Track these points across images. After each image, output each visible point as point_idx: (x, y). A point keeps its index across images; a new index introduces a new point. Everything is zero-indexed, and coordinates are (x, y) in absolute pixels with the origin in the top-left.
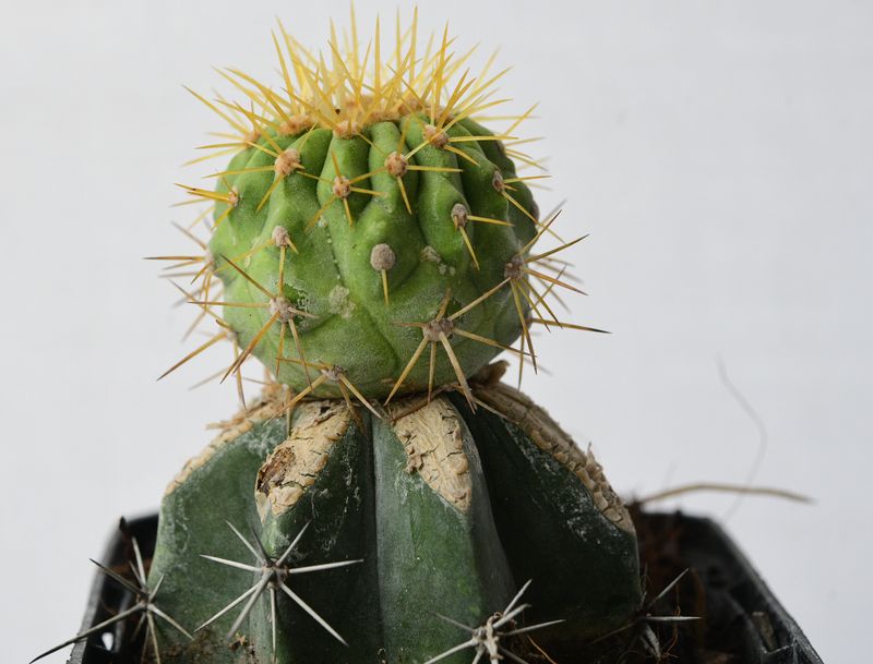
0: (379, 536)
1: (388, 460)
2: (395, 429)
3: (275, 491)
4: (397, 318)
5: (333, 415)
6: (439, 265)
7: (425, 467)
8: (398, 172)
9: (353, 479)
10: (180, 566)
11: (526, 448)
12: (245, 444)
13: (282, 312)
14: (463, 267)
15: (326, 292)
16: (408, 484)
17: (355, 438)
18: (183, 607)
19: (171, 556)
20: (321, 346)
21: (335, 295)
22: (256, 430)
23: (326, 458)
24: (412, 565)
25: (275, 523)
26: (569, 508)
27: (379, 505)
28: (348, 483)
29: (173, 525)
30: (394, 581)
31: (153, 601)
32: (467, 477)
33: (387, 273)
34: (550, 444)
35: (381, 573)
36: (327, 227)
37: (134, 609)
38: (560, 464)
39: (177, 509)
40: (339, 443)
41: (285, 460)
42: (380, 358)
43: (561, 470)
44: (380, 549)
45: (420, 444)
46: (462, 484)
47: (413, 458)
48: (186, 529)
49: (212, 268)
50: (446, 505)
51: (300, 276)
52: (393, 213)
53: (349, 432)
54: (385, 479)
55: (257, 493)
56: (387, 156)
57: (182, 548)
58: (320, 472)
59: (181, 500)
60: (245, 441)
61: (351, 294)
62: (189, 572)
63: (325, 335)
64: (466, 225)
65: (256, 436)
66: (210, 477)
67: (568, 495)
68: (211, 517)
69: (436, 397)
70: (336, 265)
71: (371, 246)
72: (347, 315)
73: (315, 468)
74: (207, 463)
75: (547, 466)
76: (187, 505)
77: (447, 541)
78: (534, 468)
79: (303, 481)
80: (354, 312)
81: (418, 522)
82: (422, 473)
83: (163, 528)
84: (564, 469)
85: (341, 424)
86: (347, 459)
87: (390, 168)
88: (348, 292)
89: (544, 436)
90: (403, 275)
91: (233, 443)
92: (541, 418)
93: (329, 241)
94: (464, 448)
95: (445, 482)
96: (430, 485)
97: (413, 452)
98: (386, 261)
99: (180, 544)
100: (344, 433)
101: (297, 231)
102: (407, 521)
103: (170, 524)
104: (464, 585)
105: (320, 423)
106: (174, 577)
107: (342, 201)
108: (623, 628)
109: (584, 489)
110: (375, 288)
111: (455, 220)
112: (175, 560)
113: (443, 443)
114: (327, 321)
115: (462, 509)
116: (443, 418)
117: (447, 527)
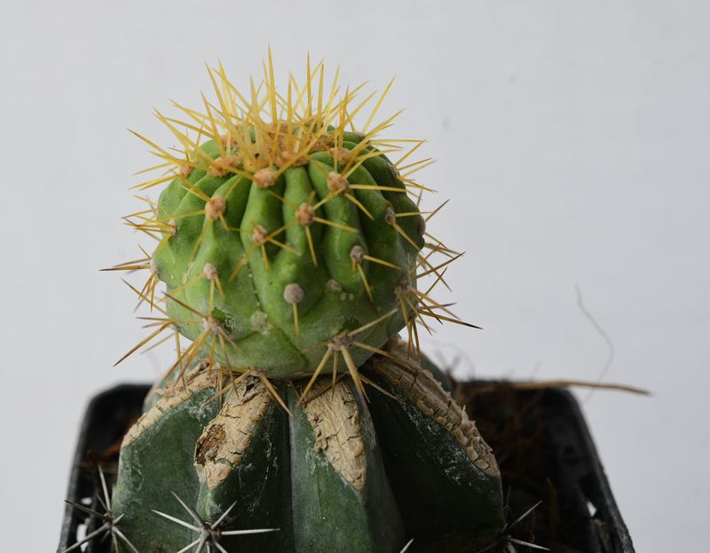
0: (294, 494)
1: (301, 436)
2: (306, 410)
3: (209, 464)
4: (305, 336)
5: (256, 395)
6: (340, 293)
7: (330, 449)
8: (306, 222)
9: (272, 452)
10: (136, 500)
11: (412, 415)
12: (186, 410)
13: (213, 329)
14: (361, 292)
15: (248, 316)
16: (316, 461)
17: (274, 416)
18: (139, 530)
19: (130, 492)
20: (245, 352)
21: (256, 319)
22: (195, 398)
23: (251, 438)
24: (319, 522)
25: (209, 494)
26: (446, 460)
27: (293, 469)
28: (268, 455)
29: (130, 470)
30: (306, 531)
31: (116, 525)
32: (363, 458)
33: (298, 305)
34: (431, 410)
35: (295, 523)
36: (248, 265)
37: (101, 529)
38: (440, 425)
39: (133, 458)
40: (261, 423)
41: (218, 436)
42: (293, 361)
43: (440, 431)
44: (294, 504)
45: (325, 427)
46: (359, 465)
47: (320, 441)
48: (140, 473)
49: (156, 276)
50: (346, 483)
51: (227, 302)
52: (302, 257)
53: (269, 411)
54: (298, 451)
55: (195, 464)
56: (297, 207)
57: (138, 487)
58: (245, 450)
59: (136, 452)
60: (186, 407)
61: (269, 317)
62: (144, 506)
63: (249, 345)
64: (363, 263)
65: (195, 404)
66: (158, 434)
67: (446, 450)
68: (160, 465)
69: (339, 381)
70: (256, 295)
71: (284, 285)
72: (265, 333)
73: (241, 447)
74: (156, 423)
75: (429, 428)
76: (141, 455)
77: (347, 510)
78: (418, 429)
79: (232, 458)
80: (270, 331)
81: (324, 490)
82: (327, 453)
83: (122, 471)
84: (443, 430)
85: (263, 405)
86: (267, 436)
87: (299, 218)
88: (266, 316)
89: (428, 404)
90: (310, 305)
91: (177, 408)
92: (425, 385)
93: (250, 276)
94: (361, 431)
95: (345, 463)
96: (334, 465)
97: (320, 434)
98: (297, 297)
99: (136, 485)
100: (265, 412)
101: (224, 267)
102: (315, 488)
103: (127, 469)
104: (359, 544)
105: (245, 402)
106: (132, 508)
107: (260, 247)
108: (489, 547)
109: (459, 445)
110: (288, 315)
111: (353, 260)
112: (133, 495)
113: (344, 428)
114: (251, 335)
115: (358, 488)
116: (345, 403)
117: (347, 500)
